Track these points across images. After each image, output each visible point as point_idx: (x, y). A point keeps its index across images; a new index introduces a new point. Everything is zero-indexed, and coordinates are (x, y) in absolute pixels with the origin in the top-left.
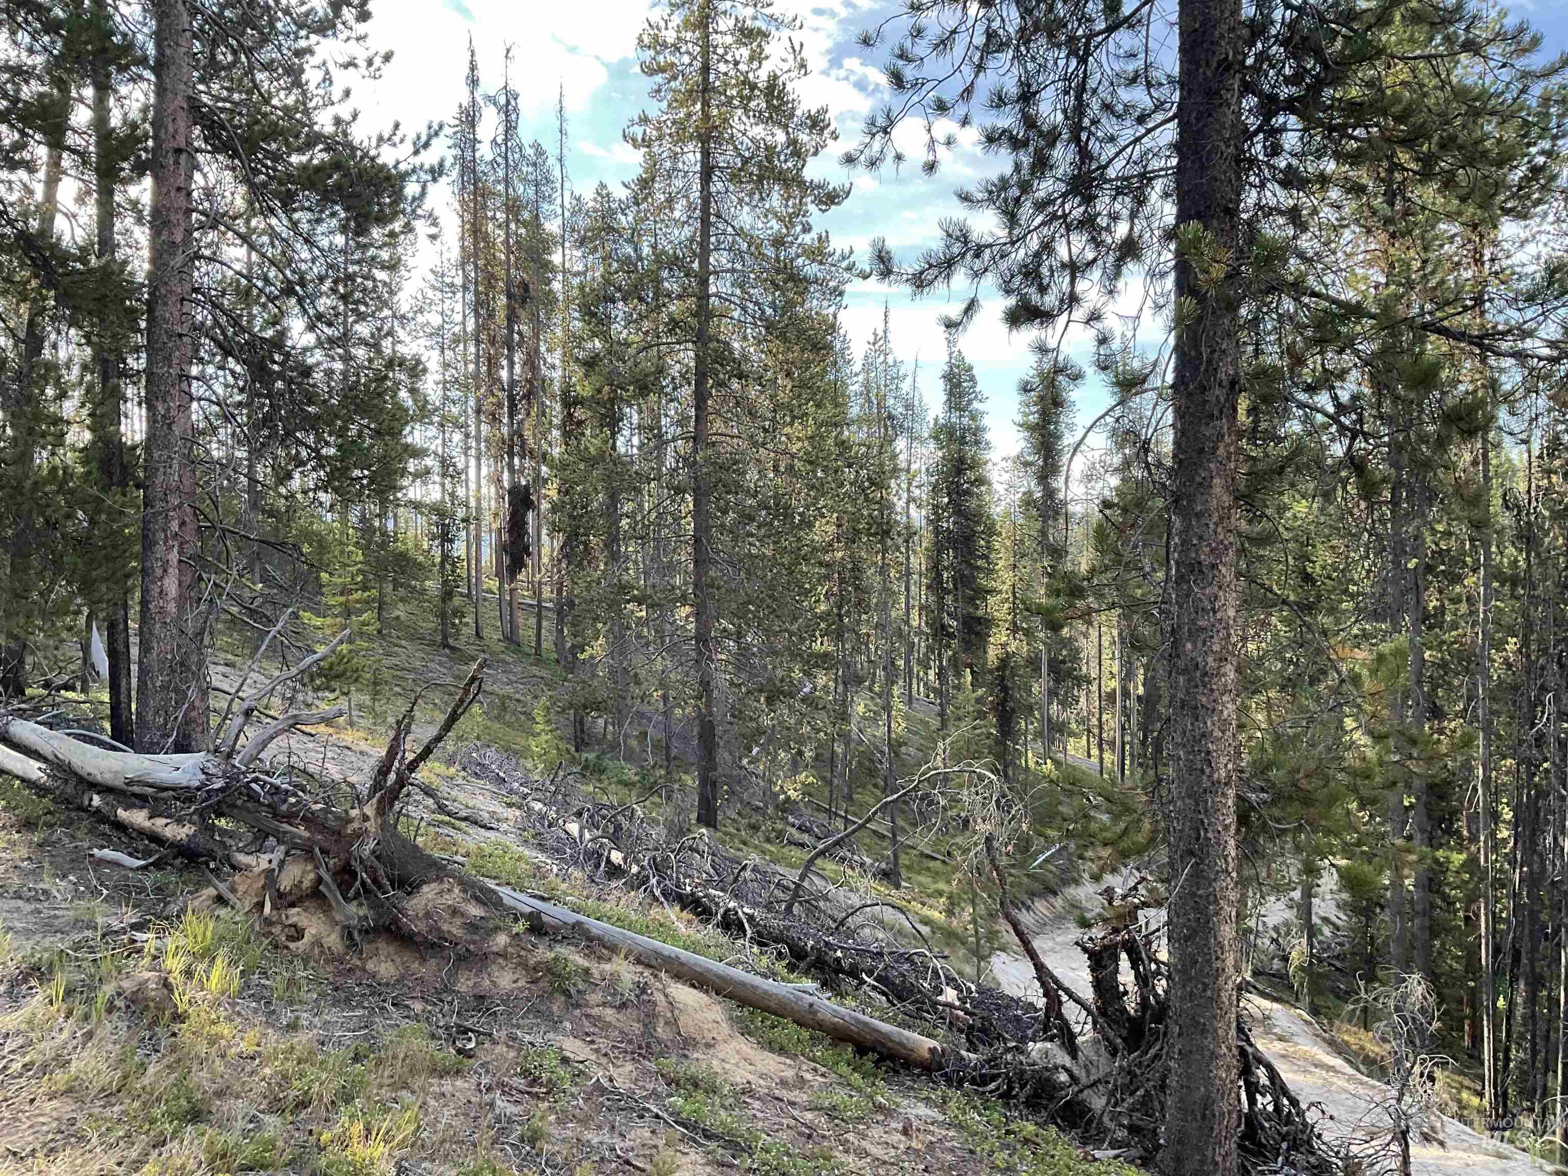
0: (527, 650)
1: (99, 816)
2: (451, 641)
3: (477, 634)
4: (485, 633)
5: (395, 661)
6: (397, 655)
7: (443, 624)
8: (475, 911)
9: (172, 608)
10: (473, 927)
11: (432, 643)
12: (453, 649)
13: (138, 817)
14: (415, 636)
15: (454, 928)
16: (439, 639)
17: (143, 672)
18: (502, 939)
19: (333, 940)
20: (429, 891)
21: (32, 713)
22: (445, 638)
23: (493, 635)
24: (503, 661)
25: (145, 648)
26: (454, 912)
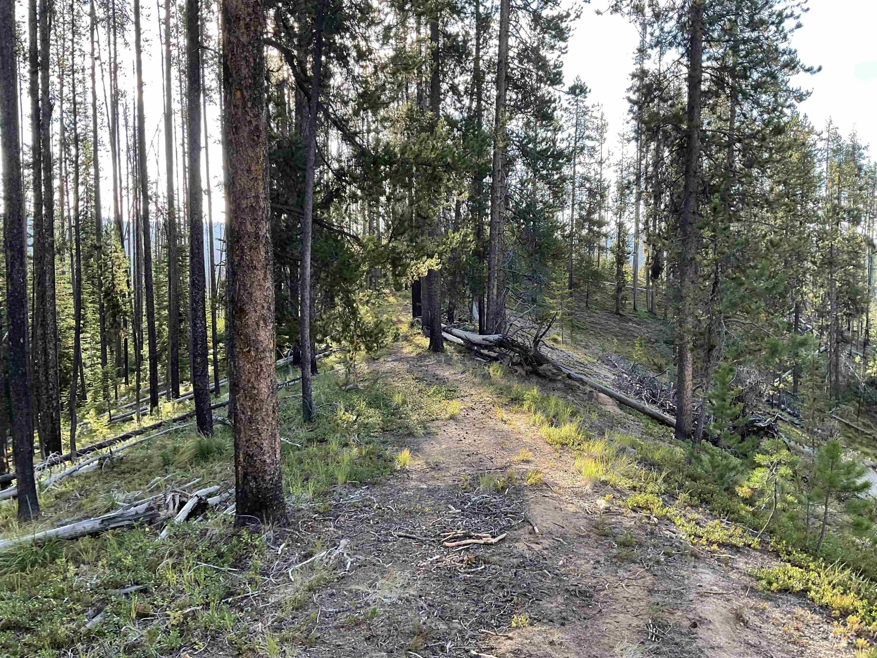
0: (659, 317)
1: (476, 351)
2: (621, 312)
3: (634, 308)
4: (638, 308)
5: (592, 319)
6: (594, 317)
7: (617, 303)
8: (555, 371)
9: (495, 297)
10: (553, 374)
11: (611, 312)
12: (621, 315)
13: (486, 352)
14: (604, 309)
15: (549, 374)
16: (615, 310)
17: (488, 314)
18: (560, 377)
19: (523, 373)
20: (545, 366)
21: (458, 327)
22: (618, 309)
23: (642, 309)
24: (646, 322)
25: (488, 308)
26: (550, 370)
